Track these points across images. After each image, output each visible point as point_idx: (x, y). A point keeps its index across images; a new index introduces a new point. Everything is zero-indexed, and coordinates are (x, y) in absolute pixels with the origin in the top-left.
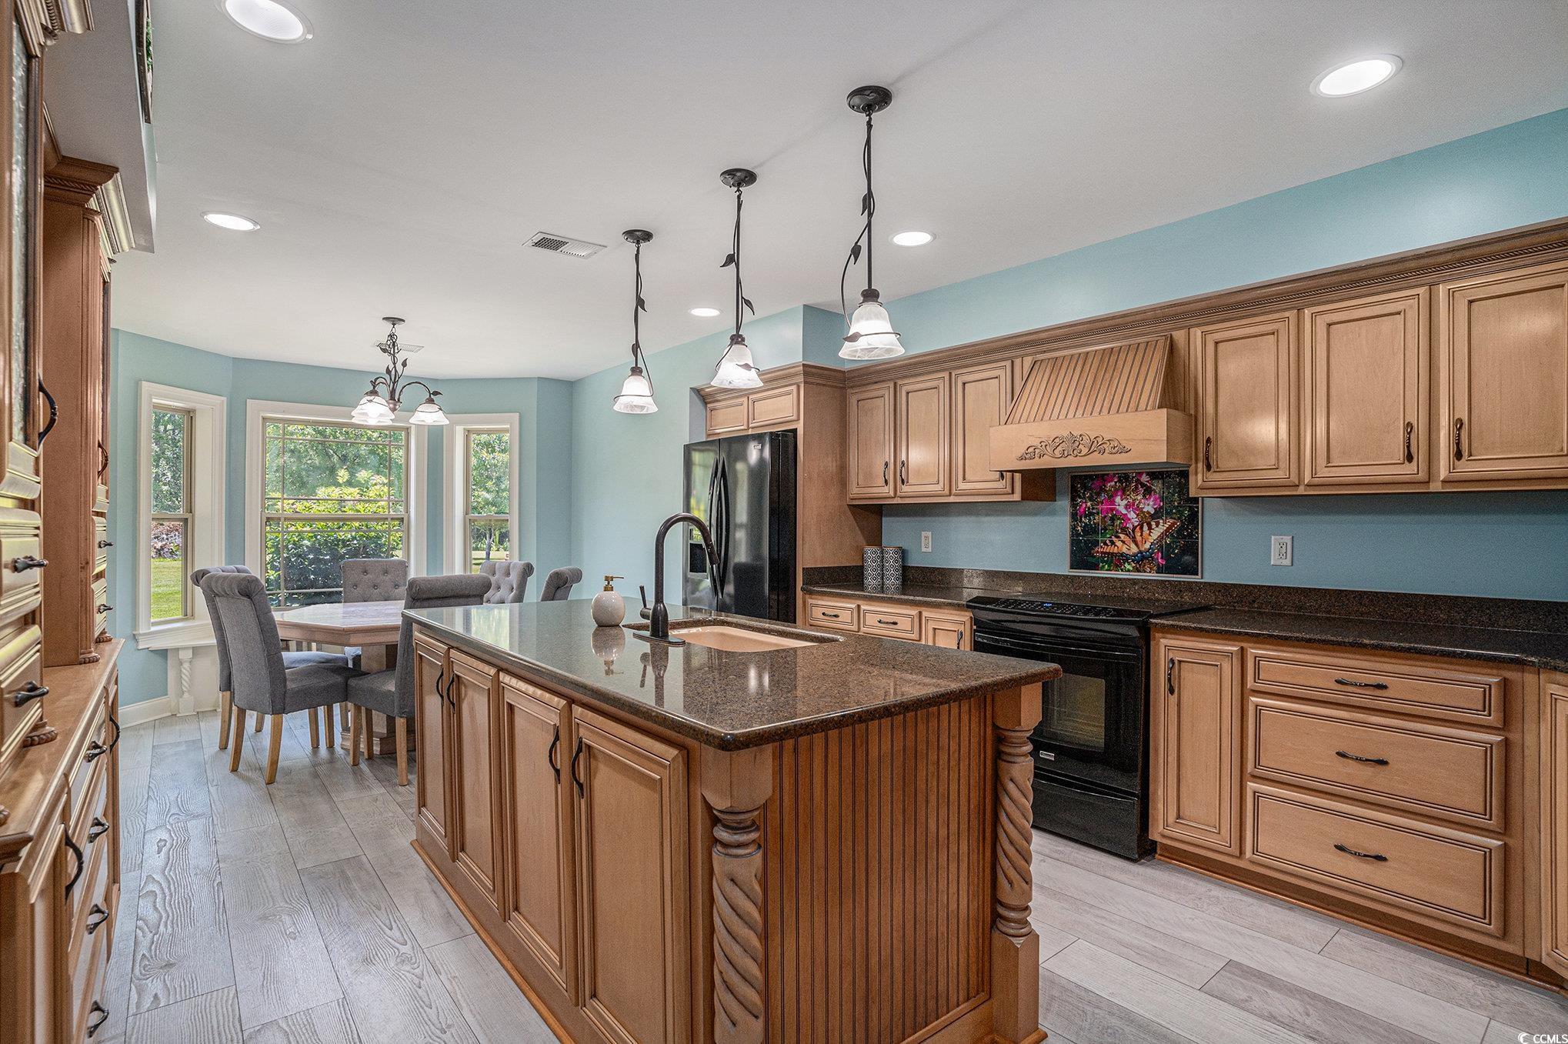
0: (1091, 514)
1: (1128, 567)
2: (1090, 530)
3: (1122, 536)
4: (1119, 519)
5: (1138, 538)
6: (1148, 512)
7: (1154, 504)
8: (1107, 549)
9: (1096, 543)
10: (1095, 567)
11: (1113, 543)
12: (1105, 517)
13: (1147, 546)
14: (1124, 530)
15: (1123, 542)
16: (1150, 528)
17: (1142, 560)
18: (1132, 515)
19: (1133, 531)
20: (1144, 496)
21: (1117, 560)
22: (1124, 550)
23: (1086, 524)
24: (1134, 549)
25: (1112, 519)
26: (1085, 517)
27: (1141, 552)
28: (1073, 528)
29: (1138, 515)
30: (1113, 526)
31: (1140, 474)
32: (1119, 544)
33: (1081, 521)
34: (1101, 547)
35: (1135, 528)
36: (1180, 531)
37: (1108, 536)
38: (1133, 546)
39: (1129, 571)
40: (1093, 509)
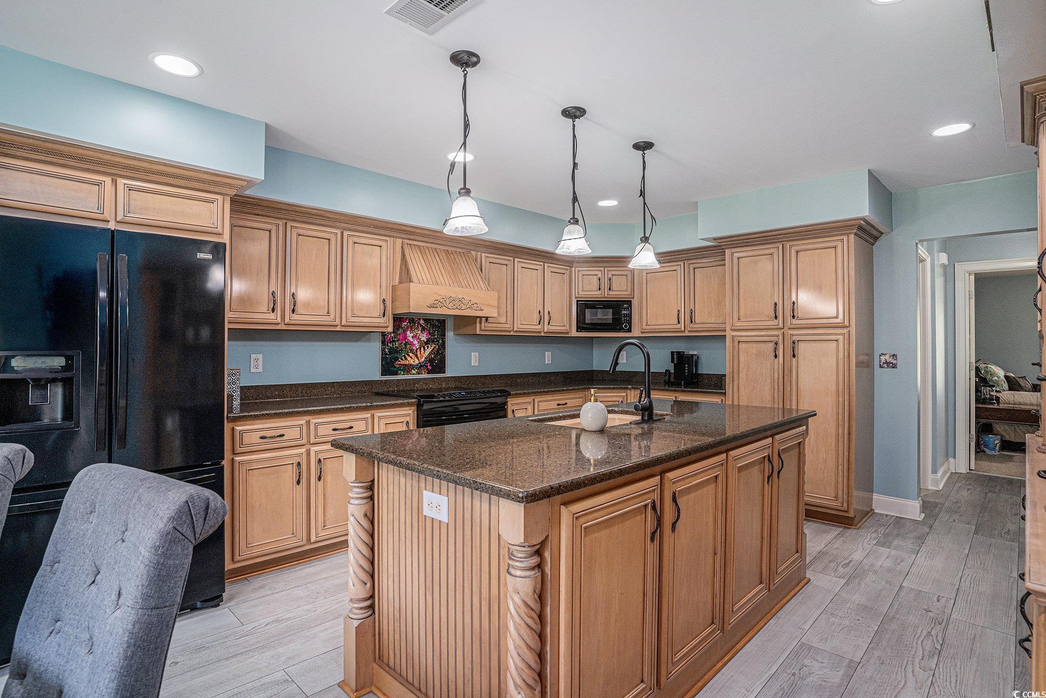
0: (394, 341)
1: (414, 372)
2: (393, 351)
3: (411, 354)
4: (409, 344)
5: (419, 355)
6: (424, 341)
7: (427, 336)
8: (402, 362)
9: (397, 359)
10: (396, 373)
11: (406, 358)
12: (402, 343)
13: (423, 359)
14: (412, 350)
15: (411, 358)
16: (424, 350)
17: (420, 367)
18: (416, 342)
19: (416, 351)
20: (422, 331)
21: (408, 369)
22: (412, 362)
23: (391, 347)
24: (417, 362)
25: (405, 344)
26: (390, 343)
27: (420, 363)
28: (383, 350)
29: (418, 342)
30: (406, 348)
31: (420, 319)
32: (409, 359)
33: (388, 346)
34: (399, 361)
35: (417, 349)
36: (438, 351)
37: (403, 354)
38: (416, 359)
39: (414, 374)
40: (395, 338)
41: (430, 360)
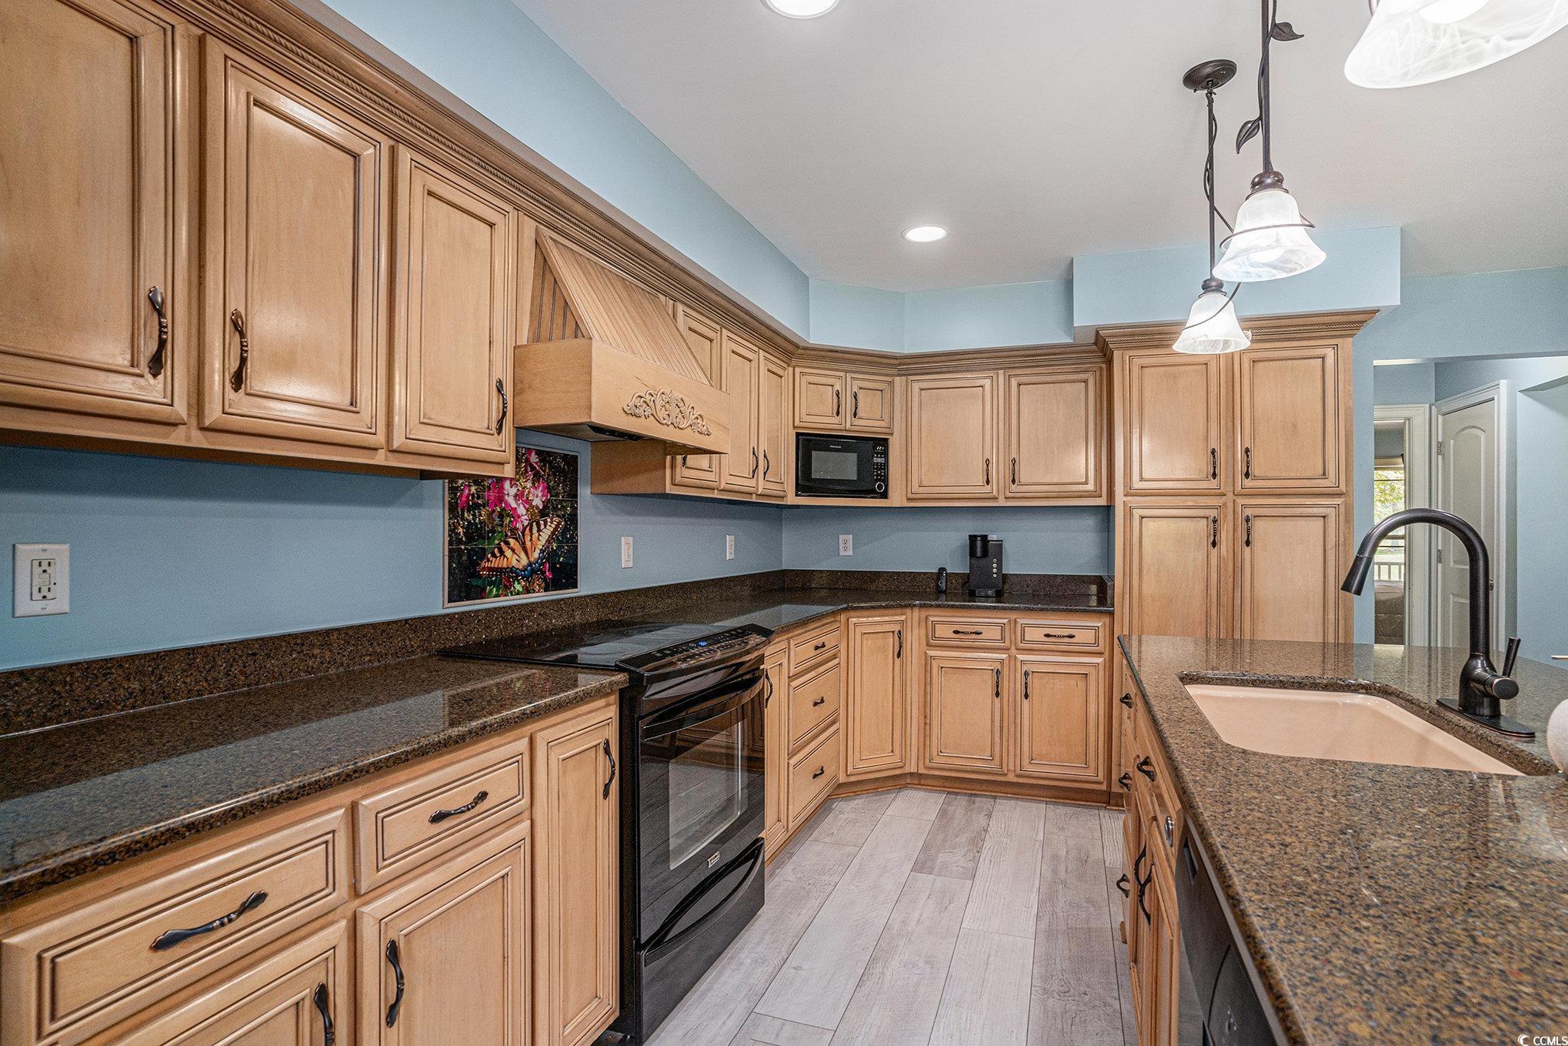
0: (477, 506)
1: (518, 587)
2: (475, 533)
3: (512, 541)
4: (508, 515)
5: (528, 544)
6: (537, 507)
7: (543, 496)
8: (495, 563)
9: (482, 554)
10: (481, 594)
11: (502, 552)
12: (493, 511)
13: (536, 555)
14: (514, 530)
15: (513, 550)
16: (539, 530)
17: (530, 573)
18: (521, 510)
19: (523, 535)
20: (533, 483)
21: (505, 579)
22: (514, 563)
23: (469, 522)
24: (524, 561)
25: (501, 516)
26: (469, 511)
27: (530, 564)
28: (452, 530)
29: (527, 510)
30: (502, 525)
31: (529, 451)
32: (509, 553)
33: (463, 519)
34: (488, 560)
35: (524, 529)
36: (563, 534)
37: (497, 542)
38: (523, 555)
39: (518, 593)
40: (478, 498)
41: (549, 555)
